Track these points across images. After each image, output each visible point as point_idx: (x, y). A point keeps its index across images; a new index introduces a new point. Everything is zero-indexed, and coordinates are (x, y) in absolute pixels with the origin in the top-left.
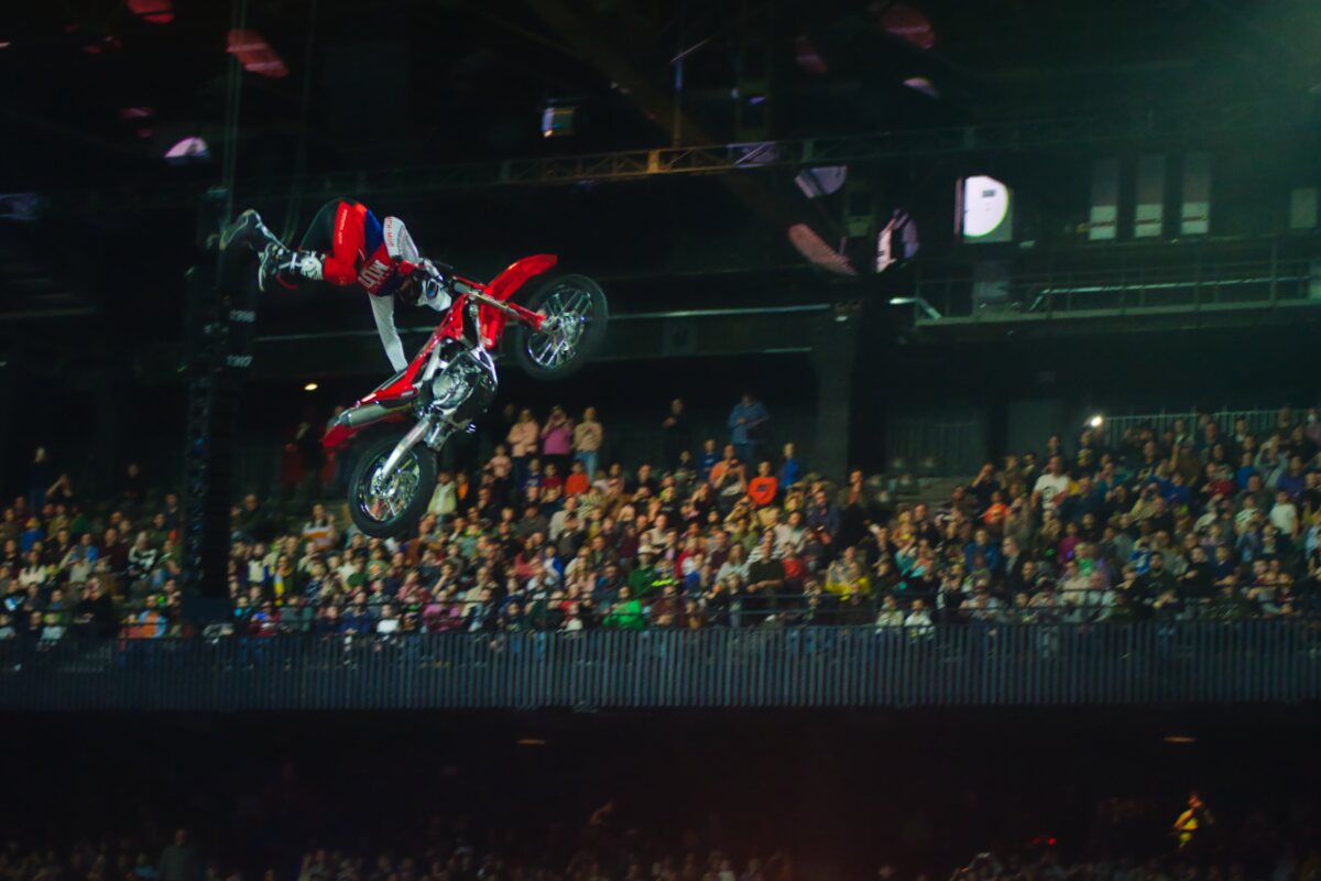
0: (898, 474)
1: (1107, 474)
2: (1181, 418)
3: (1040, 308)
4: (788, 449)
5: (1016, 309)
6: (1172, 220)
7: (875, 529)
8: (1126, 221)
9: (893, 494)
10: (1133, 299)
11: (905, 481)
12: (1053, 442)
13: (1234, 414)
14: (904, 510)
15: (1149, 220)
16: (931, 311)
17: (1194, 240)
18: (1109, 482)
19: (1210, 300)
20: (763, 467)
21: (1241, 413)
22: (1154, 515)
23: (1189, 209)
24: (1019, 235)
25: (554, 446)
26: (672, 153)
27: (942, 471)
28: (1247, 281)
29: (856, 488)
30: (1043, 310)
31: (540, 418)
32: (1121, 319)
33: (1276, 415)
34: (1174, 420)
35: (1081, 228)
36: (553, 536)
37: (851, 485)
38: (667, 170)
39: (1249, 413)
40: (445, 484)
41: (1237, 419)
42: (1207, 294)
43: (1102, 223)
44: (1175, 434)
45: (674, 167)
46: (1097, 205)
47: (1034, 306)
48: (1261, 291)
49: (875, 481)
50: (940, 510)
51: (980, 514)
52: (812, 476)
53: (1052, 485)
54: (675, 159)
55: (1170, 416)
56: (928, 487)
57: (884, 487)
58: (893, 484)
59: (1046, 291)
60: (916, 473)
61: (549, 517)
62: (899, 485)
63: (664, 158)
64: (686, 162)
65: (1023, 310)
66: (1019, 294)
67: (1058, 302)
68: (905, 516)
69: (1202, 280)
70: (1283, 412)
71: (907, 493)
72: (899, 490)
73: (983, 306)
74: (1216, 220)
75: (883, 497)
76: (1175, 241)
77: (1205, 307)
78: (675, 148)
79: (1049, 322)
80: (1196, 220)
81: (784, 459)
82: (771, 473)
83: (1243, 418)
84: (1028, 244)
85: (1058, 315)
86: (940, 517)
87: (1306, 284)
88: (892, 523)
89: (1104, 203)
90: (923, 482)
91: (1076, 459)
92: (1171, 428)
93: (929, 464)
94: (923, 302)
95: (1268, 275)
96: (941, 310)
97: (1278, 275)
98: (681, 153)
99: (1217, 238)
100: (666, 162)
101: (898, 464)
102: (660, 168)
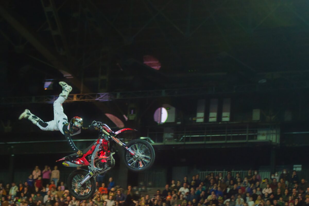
0: (141, 186)
1: (200, 188)
2: (221, 172)
3: (182, 141)
4: (110, 179)
5: (176, 141)
6: (219, 117)
7: (135, 202)
8: (206, 117)
9: (140, 192)
10: (208, 139)
11: (143, 188)
12: (185, 179)
13: (235, 171)
14: (143, 196)
15: (213, 117)
16: (152, 141)
17: (226, 123)
18: (200, 190)
19: (229, 140)
20: (103, 185)
21: (237, 172)
22: (213, 199)
23: (224, 114)
24: (177, 120)
25: (45, 176)
26: (81, 95)
27: (154, 186)
28: (240, 135)
29: (129, 190)
30: (183, 142)
31: (42, 169)
32: (205, 144)
33: (247, 172)
34: (219, 173)
35: (194, 119)
36: (45, 202)
37: (128, 189)
38: (79, 100)
39: (240, 171)
40: (14, 186)
41: (236, 173)
42: (229, 138)
43: (200, 118)
44: (219, 177)
45: (81, 99)
46: (199, 112)
47: (180, 140)
48: (244, 137)
49: (135, 188)
50: (153, 196)
51: (164, 198)
52: (117, 186)
53: (184, 190)
54: (81, 97)
55: (218, 172)
56: (150, 190)
57: (137, 190)
58: (140, 189)
59: (184, 136)
60: (146, 186)
61: (43, 196)
62: (142, 190)
63: (78, 97)
64: (84, 98)
65: (177, 141)
66: (176, 137)
67: (187, 139)
68: (143, 198)
69: (227, 134)
70: (249, 171)
71: (144, 192)
72: (142, 191)
73: (166, 140)
74: (232, 118)
75: (137, 193)
76: (220, 123)
77: (228, 142)
78: (81, 94)
79: (185, 145)
80: (226, 117)
81: (109, 182)
82: (106, 186)
83: (238, 173)
84: (179, 123)
85: (187, 143)
86: (153, 198)
87: (256, 136)
88: (139, 200)
89: (201, 112)
90: (148, 189)
91: (191, 183)
92: (218, 176)
93: (150, 184)
94: (149, 139)
95: (246, 133)
96: (154, 141)
97: (249, 133)
98: (82, 95)
99: (232, 123)
100: (79, 98)
101: (141, 184)
102: (77, 99)
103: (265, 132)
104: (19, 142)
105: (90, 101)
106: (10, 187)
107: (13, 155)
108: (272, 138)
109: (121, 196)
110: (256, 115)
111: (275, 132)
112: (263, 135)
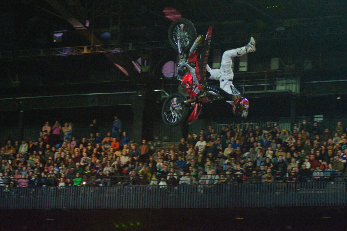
0: (156, 141)
4: (124, 134)
6: (236, 67)
9: (155, 147)
11: (158, 143)
12: (202, 132)
13: (254, 123)
14: (158, 151)
16: (166, 93)
17: (243, 73)
18: (219, 143)
19: (247, 90)
20: (114, 139)
21: (256, 123)
23: (241, 64)
25: (56, 132)
26: (91, 47)
27: (169, 140)
28: (258, 85)
31: (51, 125)
33: (266, 124)
38: (89, 52)
39: (259, 123)
40: (24, 144)
44: (237, 129)
45: (91, 51)
46: (215, 63)
48: (262, 88)
49: (150, 143)
52: (131, 141)
53: (201, 144)
54: (92, 49)
55: (236, 124)
56: (166, 145)
57: (153, 145)
58: (155, 144)
60: (161, 140)
62: (157, 144)
63: (89, 48)
64: (95, 50)
68: (159, 153)
69: (245, 85)
70: (268, 123)
71: (159, 147)
72: (157, 146)
73: (181, 92)
74: (249, 67)
75: (152, 148)
76: (237, 73)
78: (92, 45)
80: (243, 67)
83: (257, 125)
87: (275, 86)
89: (217, 62)
90: (164, 143)
93: (165, 138)
94: (164, 91)
95: (264, 83)
96: (169, 93)
97: (267, 83)
98: (93, 47)
99: (249, 73)
100: (89, 50)
101: (156, 138)
102: (87, 51)
103: (284, 82)
104: (28, 98)
105: (101, 53)
106: (20, 144)
107: (22, 111)
108: (292, 88)
109: (136, 152)
110: (275, 65)
111: (294, 81)
112: (282, 84)
